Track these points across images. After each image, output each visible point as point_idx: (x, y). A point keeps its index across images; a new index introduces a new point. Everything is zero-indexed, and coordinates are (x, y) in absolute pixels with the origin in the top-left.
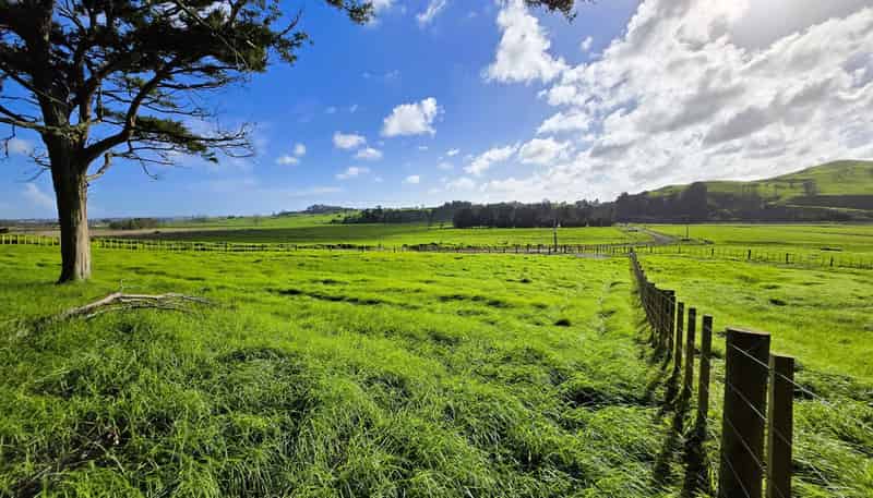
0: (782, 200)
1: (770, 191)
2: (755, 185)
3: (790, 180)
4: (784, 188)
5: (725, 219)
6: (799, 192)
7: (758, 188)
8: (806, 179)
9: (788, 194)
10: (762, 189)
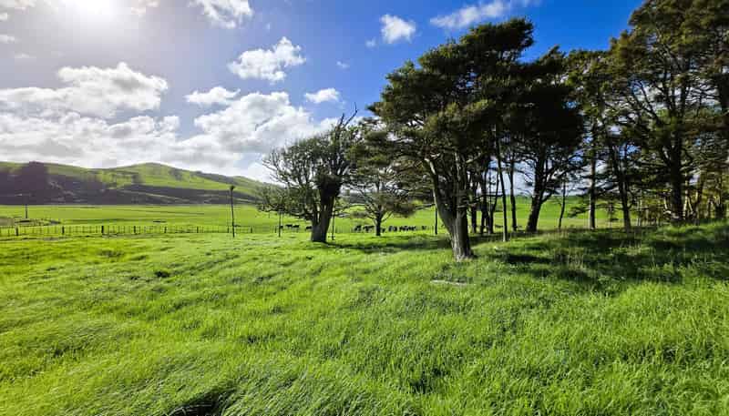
0: (118, 186)
1: (109, 178)
2: (95, 172)
3: (123, 172)
4: (118, 177)
5: (70, 200)
6: (130, 182)
7: (98, 175)
8: (133, 173)
9: (123, 182)
10: (101, 176)
